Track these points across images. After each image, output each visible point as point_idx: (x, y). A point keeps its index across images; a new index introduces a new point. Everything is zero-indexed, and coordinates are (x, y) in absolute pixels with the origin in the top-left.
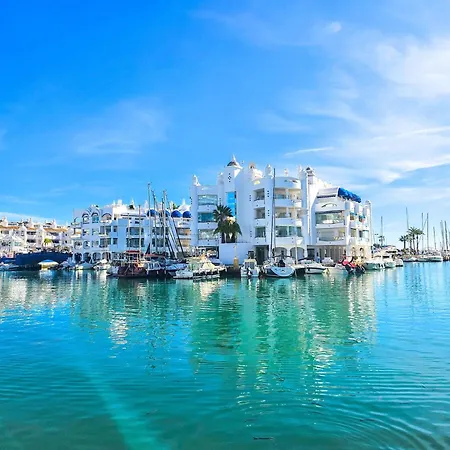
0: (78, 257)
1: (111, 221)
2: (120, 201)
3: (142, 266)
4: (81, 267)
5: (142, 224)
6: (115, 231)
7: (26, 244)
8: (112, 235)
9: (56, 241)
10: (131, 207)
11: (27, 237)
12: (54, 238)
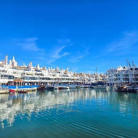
0: (108, 84)
1: (117, 73)
2: (120, 66)
3: (125, 88)
4: (109, 87)
5: (129, 73)
6: (119, 76)
7: (95, 80)
8: (118, 77)
9: (103, 79)
10: (124, 68)
11: (95, 78)
12: (102, 78)
